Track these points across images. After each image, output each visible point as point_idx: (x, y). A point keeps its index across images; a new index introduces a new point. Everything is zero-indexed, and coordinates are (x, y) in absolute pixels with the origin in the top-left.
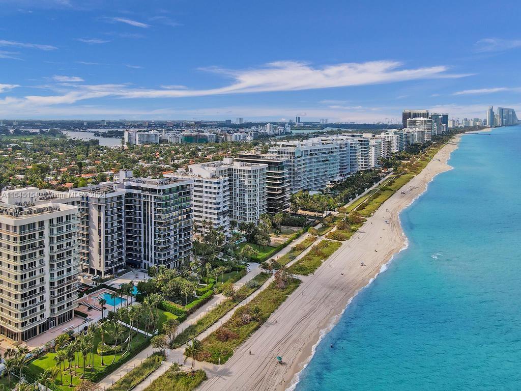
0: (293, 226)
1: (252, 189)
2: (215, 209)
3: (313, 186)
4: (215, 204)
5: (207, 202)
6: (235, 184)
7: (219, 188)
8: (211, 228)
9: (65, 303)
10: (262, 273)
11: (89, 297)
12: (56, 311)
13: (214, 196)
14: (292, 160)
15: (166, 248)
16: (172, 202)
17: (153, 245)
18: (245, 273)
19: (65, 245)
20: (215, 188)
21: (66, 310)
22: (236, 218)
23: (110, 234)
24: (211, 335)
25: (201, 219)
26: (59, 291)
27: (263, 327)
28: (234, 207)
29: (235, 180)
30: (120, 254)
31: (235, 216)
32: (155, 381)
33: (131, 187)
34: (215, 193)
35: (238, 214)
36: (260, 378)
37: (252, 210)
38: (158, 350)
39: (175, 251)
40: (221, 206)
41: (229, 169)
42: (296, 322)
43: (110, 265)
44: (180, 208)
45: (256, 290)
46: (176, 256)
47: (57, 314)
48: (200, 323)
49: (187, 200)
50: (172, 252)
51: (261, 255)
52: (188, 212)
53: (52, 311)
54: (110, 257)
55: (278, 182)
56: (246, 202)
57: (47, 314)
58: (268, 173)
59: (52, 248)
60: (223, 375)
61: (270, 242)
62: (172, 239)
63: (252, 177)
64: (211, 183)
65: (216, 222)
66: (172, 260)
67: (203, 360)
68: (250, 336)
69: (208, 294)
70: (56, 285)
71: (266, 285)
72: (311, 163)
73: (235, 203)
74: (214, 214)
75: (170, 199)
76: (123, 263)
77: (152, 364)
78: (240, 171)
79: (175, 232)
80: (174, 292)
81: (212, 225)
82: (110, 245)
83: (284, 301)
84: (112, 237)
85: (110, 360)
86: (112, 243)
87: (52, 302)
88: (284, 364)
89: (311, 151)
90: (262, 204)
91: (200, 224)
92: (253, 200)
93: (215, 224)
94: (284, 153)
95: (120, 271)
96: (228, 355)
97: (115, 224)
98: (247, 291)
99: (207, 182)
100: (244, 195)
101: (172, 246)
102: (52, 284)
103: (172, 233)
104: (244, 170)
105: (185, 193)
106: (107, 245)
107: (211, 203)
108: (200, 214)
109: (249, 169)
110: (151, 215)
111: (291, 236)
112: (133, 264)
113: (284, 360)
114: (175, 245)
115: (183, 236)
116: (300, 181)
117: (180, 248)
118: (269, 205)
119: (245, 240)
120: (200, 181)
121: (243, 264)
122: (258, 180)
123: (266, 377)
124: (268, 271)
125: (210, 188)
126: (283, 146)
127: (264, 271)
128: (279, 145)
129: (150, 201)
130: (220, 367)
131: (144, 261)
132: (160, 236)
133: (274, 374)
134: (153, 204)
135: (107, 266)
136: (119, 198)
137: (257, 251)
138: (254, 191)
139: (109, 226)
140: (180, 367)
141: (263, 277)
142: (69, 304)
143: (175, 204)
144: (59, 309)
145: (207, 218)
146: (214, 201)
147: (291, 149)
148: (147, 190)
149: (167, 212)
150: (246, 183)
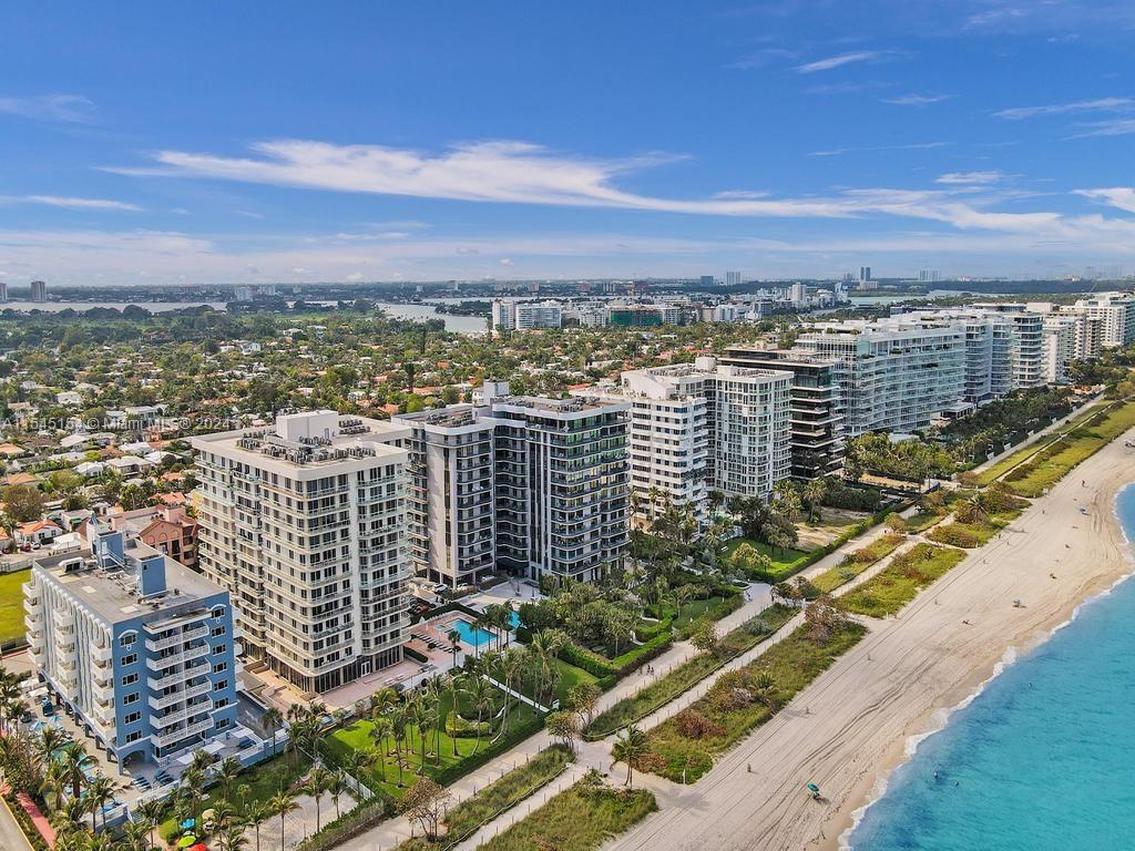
0: (849, 508)
1: (757, 425)
2: (676, 465)
3: (900, 422)
4: (676, 454)
5: (659, 451)
6: (720, 414)
7: (685, 421)
8: (667, 504)
9: (388, 632)
10: (777, 605)
11: (431, 624)
12: (372, 645)
13: (676, 437)
14: (851, 363)
15: (576, 540)
16: (587, 447)
17: (550, 534)
18: (739, 603)
19: (385, 522)
20: (677, 421)
21: (389, 645)
22: (722, 485)
23: (467, 506)
24: (665, 723)
25: (646, 485)
26: (377, 608)
27: (778, 718)
28: (717, 464)
29: (720, 405)
30: (486, 545)
31: (719, 482)
32: (553, 800)
33: (506, 415)
34: (676, 432)
35: (725, 477)
36: (769, 822)
37: (757, 470)
38: (560, 740)
39: (594, 547)
40: (689, 459)
41: (708, 382)
42: (853, 716)
43: (468, 567)
44: (604, 460)
45: (763, 640)
46: (594, 558)
47: (374, 650)
48: (644, 696)
49: (617, 444)
50: (587, 550)
51: (777, 568)
52: (620, 470)
53: (366, 643)
54: (466, 552)
55: (817, 411)
56: (745, 452)
57: (358, 649)
58: (793, 392)
59: (362, 527)
60: (691, 805)
61: (796, 540)
62: (587, 524)
63: (758, 399)
64: (667, 409)
65: (679, 492)
66: (586, 566)
67: (651, 770)
68: (748, 734)
69: (662, 639)
70: (371, 597)
71: (785, 632)
72: (894, 370)
73: (719, 453)
74: (675, 475)
75: (583, 441)
76: (493, 564)
77: (548, 766)
78: (731, 386)
79: (594, 510)
80: (591, 631)
81: (671, 498)
82: (466, 528)
83: (826, 667)
84: (471, 512)
85: (469, 747)
86: (471, 525)
87: (365, 627)
88: (824, 800)
89: (895, 343)
90: (781, 458)
91: (645, 496)
92: (760, 449)
93: (676, 497)
94: (831, 347)
95: (485, 579)
96: (701, 767)
97: (477, 487)
98: (743, 640)
99: (659, 408)
100: (739, 437)
101: (587, 537)
102: (364, 594)
103: (587, 511)
104: (740, 384)
105: (613, 430)
106: (461, 526)
107: (667, 452)
108: (646, 475)
109: (753, 381)
110: (546, 471)
111: (844, 530)
112: (510, 569)
113: (823, 793)
114: (594, 534)
115: (609, 518)
116: (869, 409)
117: (604, 541)
118: (794, 460)
119: (741, 533)
120: (644, 406)
121: (738, 584)
122: (771, 407)
123: (784, 824)
124: (790, 602)
125: (667, 420)
126: (830, 331)
127: (782, 601)
128: (819, 331)
129: (542, 443)
130: (685, 789)
131: (532, 564)
132: (563, 515)
133: (802, 818)
134: (549, 449)
135: (461, 568)
136: (484, 435)
137: (765, 558)
138: (761, 429)
139: (465, 490)
140: (603, 779)
141: (780, 613)
142: (395, 634)
143: (592, 452)
144: (378, 641)
145: (658, 482)
146: (675, 448)
147: (847, 339)
148: (537, 420)
149: (577, 467)
150: (745, 413)
